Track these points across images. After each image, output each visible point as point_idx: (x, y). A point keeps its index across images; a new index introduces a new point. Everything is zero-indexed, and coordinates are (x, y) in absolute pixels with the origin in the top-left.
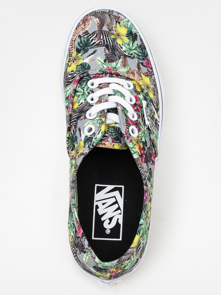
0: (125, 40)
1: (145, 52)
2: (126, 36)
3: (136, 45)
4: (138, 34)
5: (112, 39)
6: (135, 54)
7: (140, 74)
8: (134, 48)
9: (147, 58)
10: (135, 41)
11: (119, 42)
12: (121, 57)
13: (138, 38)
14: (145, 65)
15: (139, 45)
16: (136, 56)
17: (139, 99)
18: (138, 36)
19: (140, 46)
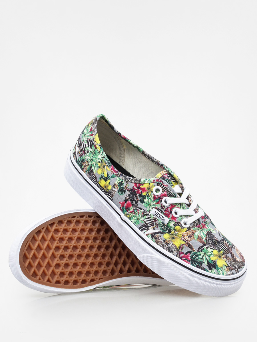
0: (213, 257)
1: (195, 263)
2: (215, 261)
3: (204, 261)
4: (210, 271)
5: (221, 250)
6: (199, 254)
7: (185, 241)
8: (204, 258)
9: (190, 261)
10: (208, 263)
11: (216, 252)
12: (206, 242)
13: (207, 268)
14: (187, 254)
15: (203, 264)
16: (198, 253)
17: (172, 221)
18: (209, 270)
19: (201, 265)
